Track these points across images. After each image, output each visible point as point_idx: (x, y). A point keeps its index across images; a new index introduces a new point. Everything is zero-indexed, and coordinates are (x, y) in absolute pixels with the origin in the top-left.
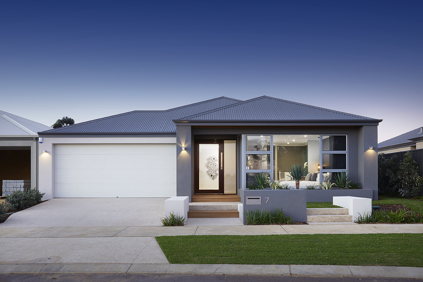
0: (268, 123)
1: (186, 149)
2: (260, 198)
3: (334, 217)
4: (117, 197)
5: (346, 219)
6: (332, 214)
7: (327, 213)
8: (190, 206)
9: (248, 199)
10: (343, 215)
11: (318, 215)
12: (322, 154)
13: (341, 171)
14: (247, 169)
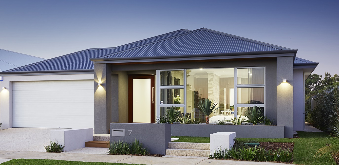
0: (175, 59)
1: (102, 85)
2: (124, 131)
3: (191, 151)
4: (60, 128)
5: (204, 154)
6: (195, 149)
7: (190, 147)
8: (94, 137)
9: (114, 131)
10: (206, 150)
11: (181, 149)
12: (237, 88)
13: (259, 105)
14: (161, 103)
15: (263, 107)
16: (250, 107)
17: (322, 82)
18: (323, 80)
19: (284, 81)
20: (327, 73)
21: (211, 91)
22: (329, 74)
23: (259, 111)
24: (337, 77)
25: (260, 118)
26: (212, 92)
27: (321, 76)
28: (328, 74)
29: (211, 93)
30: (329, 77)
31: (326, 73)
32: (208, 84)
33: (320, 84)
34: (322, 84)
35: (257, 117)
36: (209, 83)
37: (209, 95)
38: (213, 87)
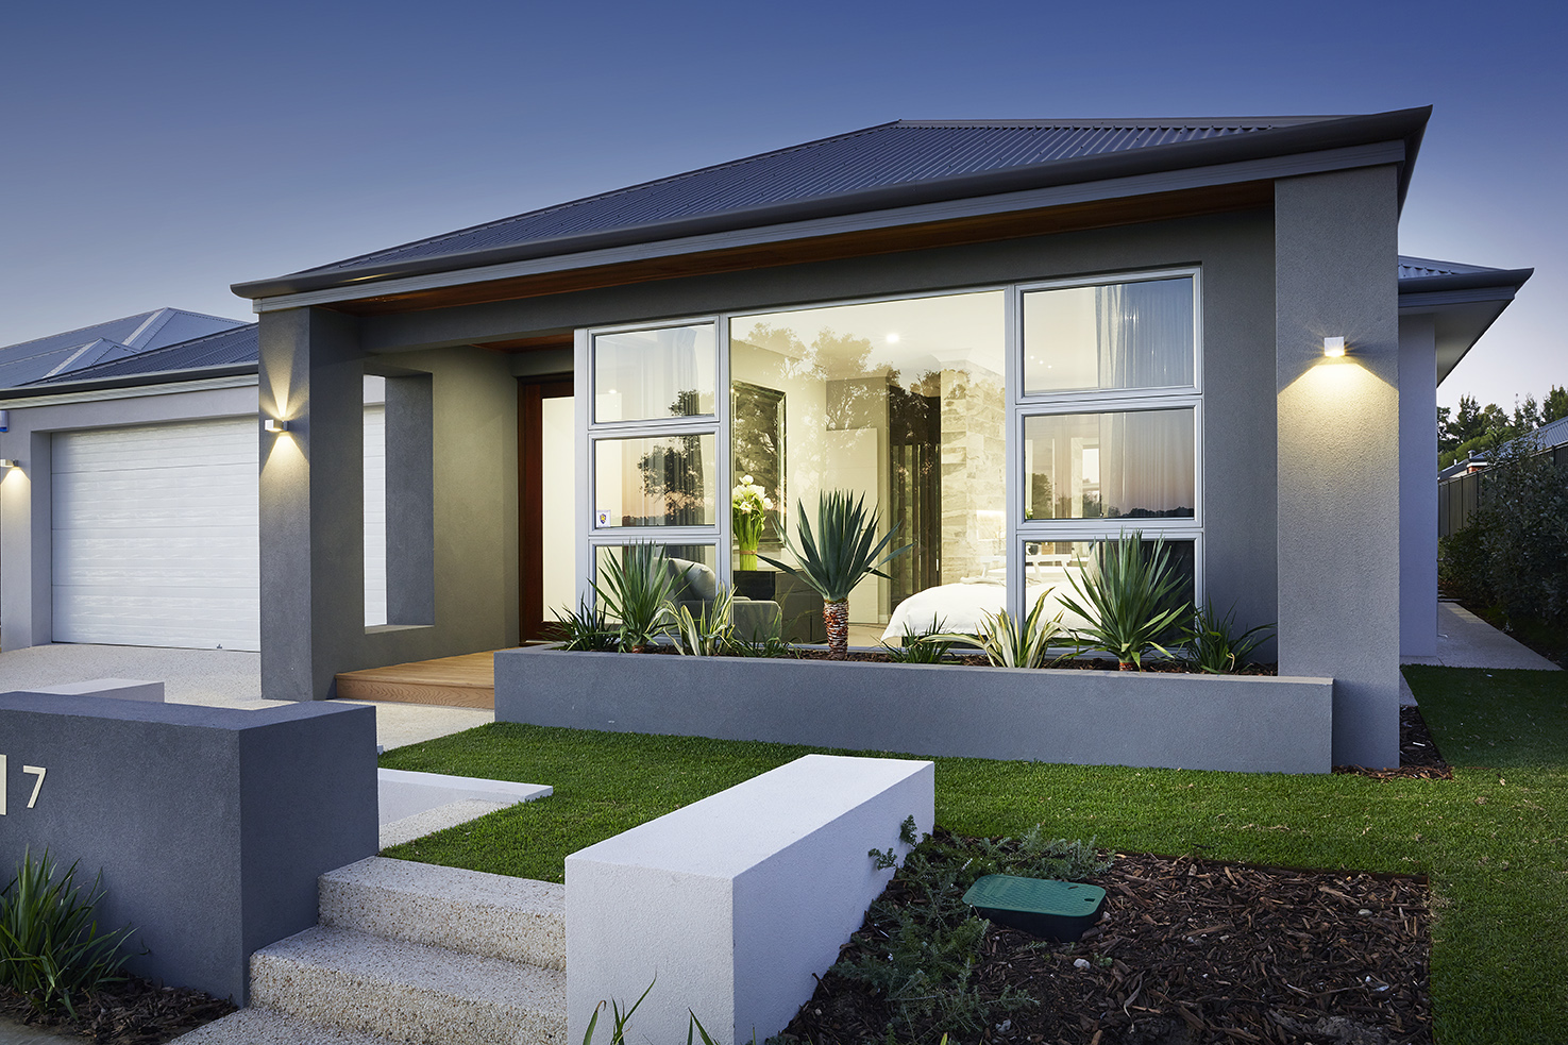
12: (1024, 416)
13: (1158, 530)
14: (599, 524)
15: (1191, 543)
16: (1110, 541)
17: (1451, 428)
18: (1452, 424)
19: (1327, 353)
20: (1468, 400)
21: (953, 450)
22: (1473, 402)
23: (1157, 569)
24: (1495, 414)
25: (1164, 619)
26: (961, 458)
27: (1447, 411)
28: (1470, 402)
29: (955, 462)
30: (1473, 412)
31: (1462, 400)
32: (942, 417)
33: (1444, 436)
34: (1450, 436)
35: (1145, 614)
36: (945, 412)
37: (949, 473)
38: (968, 433)
